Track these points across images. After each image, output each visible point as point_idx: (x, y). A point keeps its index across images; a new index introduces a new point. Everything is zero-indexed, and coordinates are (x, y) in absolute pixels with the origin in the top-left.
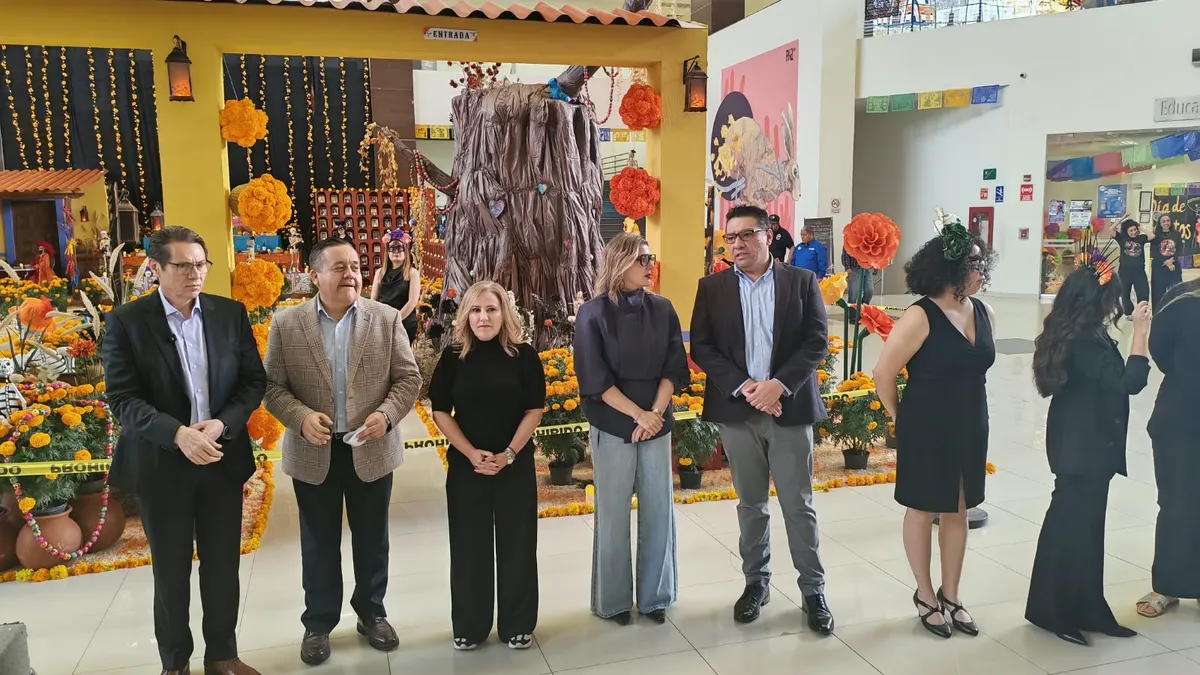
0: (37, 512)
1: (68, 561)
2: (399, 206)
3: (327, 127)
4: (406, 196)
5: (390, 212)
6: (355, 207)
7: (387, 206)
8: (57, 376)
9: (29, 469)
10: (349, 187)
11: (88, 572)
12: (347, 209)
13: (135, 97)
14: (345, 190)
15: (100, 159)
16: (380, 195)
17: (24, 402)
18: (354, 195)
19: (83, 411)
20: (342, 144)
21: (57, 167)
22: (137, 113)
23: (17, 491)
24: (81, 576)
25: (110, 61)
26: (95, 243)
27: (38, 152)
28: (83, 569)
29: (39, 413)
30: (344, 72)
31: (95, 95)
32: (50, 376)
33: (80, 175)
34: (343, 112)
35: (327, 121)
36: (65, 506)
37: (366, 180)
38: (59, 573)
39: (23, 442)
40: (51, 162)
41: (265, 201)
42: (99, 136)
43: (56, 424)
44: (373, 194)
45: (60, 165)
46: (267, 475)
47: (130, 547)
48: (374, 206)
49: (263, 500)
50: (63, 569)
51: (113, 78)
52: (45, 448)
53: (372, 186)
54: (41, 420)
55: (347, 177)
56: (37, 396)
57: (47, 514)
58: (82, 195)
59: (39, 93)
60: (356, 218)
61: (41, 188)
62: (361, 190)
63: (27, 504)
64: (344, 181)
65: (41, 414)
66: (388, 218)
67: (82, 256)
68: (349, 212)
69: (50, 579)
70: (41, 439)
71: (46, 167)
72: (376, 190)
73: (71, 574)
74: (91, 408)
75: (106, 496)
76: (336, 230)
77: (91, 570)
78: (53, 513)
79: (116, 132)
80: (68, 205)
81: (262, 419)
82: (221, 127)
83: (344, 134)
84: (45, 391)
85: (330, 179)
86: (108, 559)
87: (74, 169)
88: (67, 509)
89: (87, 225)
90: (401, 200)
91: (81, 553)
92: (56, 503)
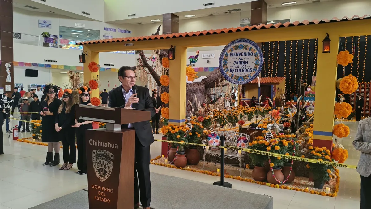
0: (274, 168)
1: (280, 183)
3: (358, 62)
6: (365, 89)
8: (279, 132)
9: (275, 155)
10: (364, 81)
11: (285, 189)
12: (362, 89)
13: (296, 56)
14: (362, 83)
15: (284, 74)
17: (273, 137)
18: (366, 85)
19: (288, 142)
20: (363, 67)
21: (273, 76)
22: (296, 60)
23: (270, 161)
24: (283, 189)
25: (291, 46)
26: (280, 98)
27: (269, 73)
28: (283, 187)
29: (277, 140)
30: (367, 43)
31: (285, 56)
32: (277, 131)
33: (279, 78)
34: (365, 56)
35: (359, 59)
36: (280, 168)
38: (277, 187)
39: (273, 148)
40: (272, 75)
41: (349, 83)
42: (285, 67)
43: (281, 144)
45: (274, 76)
46: (337, 173)
47: (296, 185)
49: (337, 181)
50: (278, 186)
51: (291, 51)
52: (278, 150)
54: (278, 142)
55: (363, 78)
56: (276, 136)
57: (276, 169)
58: (279, 84)
59: (271, 57)
60: (365, 92)
61: (269, 82)
62: (368, 83)
63: (272, 165)
64: (362, 79)
65: (278, 141)
67: (276, 101)
68: (363, 90)
69: (275, 187)
70: (278, 148)
71: (270, 76)
73: (280, 187)
74: (290, 142)
75: (291, 168)
76: (358, 96)
77: (286, 188)
78: (277, 169)
79: (290, 66)
80: (275, 87)
81: (339, 154)
82: (337, 60)
83: (364, 64)
84: (279, 135)
86: (290, 186)
87: (277, 77)
88: (281, 169)
89: (279, 92)
91: (283, 182)
92: (278, 166)
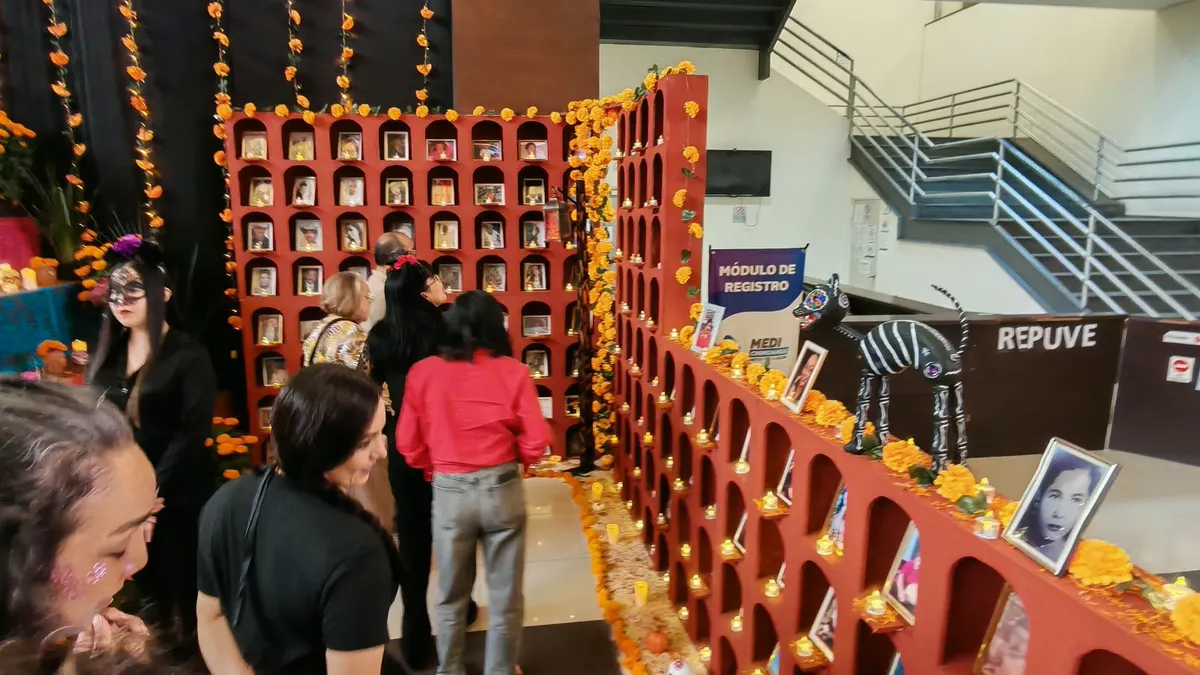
2: (533, 173)
4: (556, 136)
5: (500, 195)
6: (375, 178)
7: (489, 174)
10: (356, 101)
14: (341, 112)
16: (464, 132)
18: (373, 130)
37: (418, 81)
44: (441, 130)
48: (443, 172)
53: (441, 99)
55: (351, 67)
62: (397, 114)
64: (341, 79)
66: (491, 216)
72: (451, 115)
85: (290, 72)
90: (539, 151)
